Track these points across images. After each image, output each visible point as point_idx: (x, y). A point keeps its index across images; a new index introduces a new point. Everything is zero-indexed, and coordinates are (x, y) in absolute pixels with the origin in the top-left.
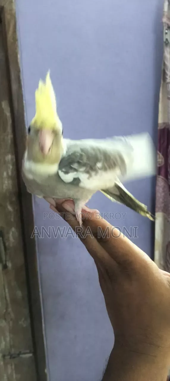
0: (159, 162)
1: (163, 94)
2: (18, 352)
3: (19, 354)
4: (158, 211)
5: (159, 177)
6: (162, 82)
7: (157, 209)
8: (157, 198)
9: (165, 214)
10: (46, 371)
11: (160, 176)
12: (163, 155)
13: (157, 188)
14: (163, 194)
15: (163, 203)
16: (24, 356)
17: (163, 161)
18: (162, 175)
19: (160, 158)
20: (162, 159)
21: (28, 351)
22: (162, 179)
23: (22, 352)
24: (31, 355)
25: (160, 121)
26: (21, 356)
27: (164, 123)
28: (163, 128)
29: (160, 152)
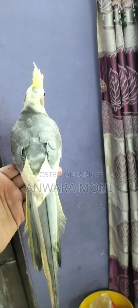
0: (102, 88)
1: (99, 25)
2: (4, 261)
3: (4, 262)
4: (106, 132)
5: (103, 102)
6: (98, 13)
7: (104, 131)
8: (104, 121)
9: (111, 134)
10: (27, 272)
11: (105, 101)
12: (105, 81)
13: (103, 112)
14: (108, 117)
15: (109, 124)
16: (9, 263)
17: (106, 87)
18: (106, 100)
19: (103, 85)
20: (105, 85)
21: (12, 259)
22: (106, 103)
23: (7, 260)
24: (15, 261)
25: (100, 50)
26: (6, 263)
27: (103, 52)
28: (102, 56)
29: (102, 79)
